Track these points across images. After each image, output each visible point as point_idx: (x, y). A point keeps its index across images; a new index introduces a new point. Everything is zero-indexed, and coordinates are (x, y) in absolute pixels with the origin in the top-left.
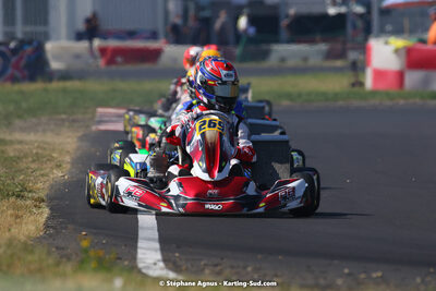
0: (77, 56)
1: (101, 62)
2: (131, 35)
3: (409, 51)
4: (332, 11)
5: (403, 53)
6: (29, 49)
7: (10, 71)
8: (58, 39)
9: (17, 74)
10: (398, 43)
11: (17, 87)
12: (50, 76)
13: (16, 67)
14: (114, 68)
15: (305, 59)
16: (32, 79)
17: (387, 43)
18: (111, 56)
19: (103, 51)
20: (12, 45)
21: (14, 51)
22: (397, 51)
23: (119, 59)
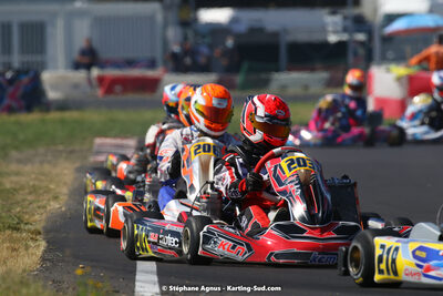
0: (76, 86)
1: (99, 92)
2: (130, 63)
3: (411, 79)
4: (333, 38)
5: (405, 81)
6: (25, 79)
7: (7, 101)
8: (56, 68)
9: (14, 104)
10: (400, 70)
11: (13, 118)
12: (47, 106)
13: (13, 96)
14: (111, 98)
15: (306, 87)
16: (29, 109)
17: (388, 71)
18: (109, 85)
19: (101, 80)
20: (9, 75)
21: (11, 82)
22: (399, 79)
23: (118, 88)
